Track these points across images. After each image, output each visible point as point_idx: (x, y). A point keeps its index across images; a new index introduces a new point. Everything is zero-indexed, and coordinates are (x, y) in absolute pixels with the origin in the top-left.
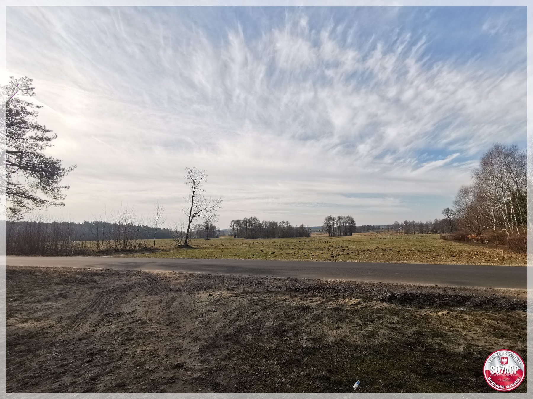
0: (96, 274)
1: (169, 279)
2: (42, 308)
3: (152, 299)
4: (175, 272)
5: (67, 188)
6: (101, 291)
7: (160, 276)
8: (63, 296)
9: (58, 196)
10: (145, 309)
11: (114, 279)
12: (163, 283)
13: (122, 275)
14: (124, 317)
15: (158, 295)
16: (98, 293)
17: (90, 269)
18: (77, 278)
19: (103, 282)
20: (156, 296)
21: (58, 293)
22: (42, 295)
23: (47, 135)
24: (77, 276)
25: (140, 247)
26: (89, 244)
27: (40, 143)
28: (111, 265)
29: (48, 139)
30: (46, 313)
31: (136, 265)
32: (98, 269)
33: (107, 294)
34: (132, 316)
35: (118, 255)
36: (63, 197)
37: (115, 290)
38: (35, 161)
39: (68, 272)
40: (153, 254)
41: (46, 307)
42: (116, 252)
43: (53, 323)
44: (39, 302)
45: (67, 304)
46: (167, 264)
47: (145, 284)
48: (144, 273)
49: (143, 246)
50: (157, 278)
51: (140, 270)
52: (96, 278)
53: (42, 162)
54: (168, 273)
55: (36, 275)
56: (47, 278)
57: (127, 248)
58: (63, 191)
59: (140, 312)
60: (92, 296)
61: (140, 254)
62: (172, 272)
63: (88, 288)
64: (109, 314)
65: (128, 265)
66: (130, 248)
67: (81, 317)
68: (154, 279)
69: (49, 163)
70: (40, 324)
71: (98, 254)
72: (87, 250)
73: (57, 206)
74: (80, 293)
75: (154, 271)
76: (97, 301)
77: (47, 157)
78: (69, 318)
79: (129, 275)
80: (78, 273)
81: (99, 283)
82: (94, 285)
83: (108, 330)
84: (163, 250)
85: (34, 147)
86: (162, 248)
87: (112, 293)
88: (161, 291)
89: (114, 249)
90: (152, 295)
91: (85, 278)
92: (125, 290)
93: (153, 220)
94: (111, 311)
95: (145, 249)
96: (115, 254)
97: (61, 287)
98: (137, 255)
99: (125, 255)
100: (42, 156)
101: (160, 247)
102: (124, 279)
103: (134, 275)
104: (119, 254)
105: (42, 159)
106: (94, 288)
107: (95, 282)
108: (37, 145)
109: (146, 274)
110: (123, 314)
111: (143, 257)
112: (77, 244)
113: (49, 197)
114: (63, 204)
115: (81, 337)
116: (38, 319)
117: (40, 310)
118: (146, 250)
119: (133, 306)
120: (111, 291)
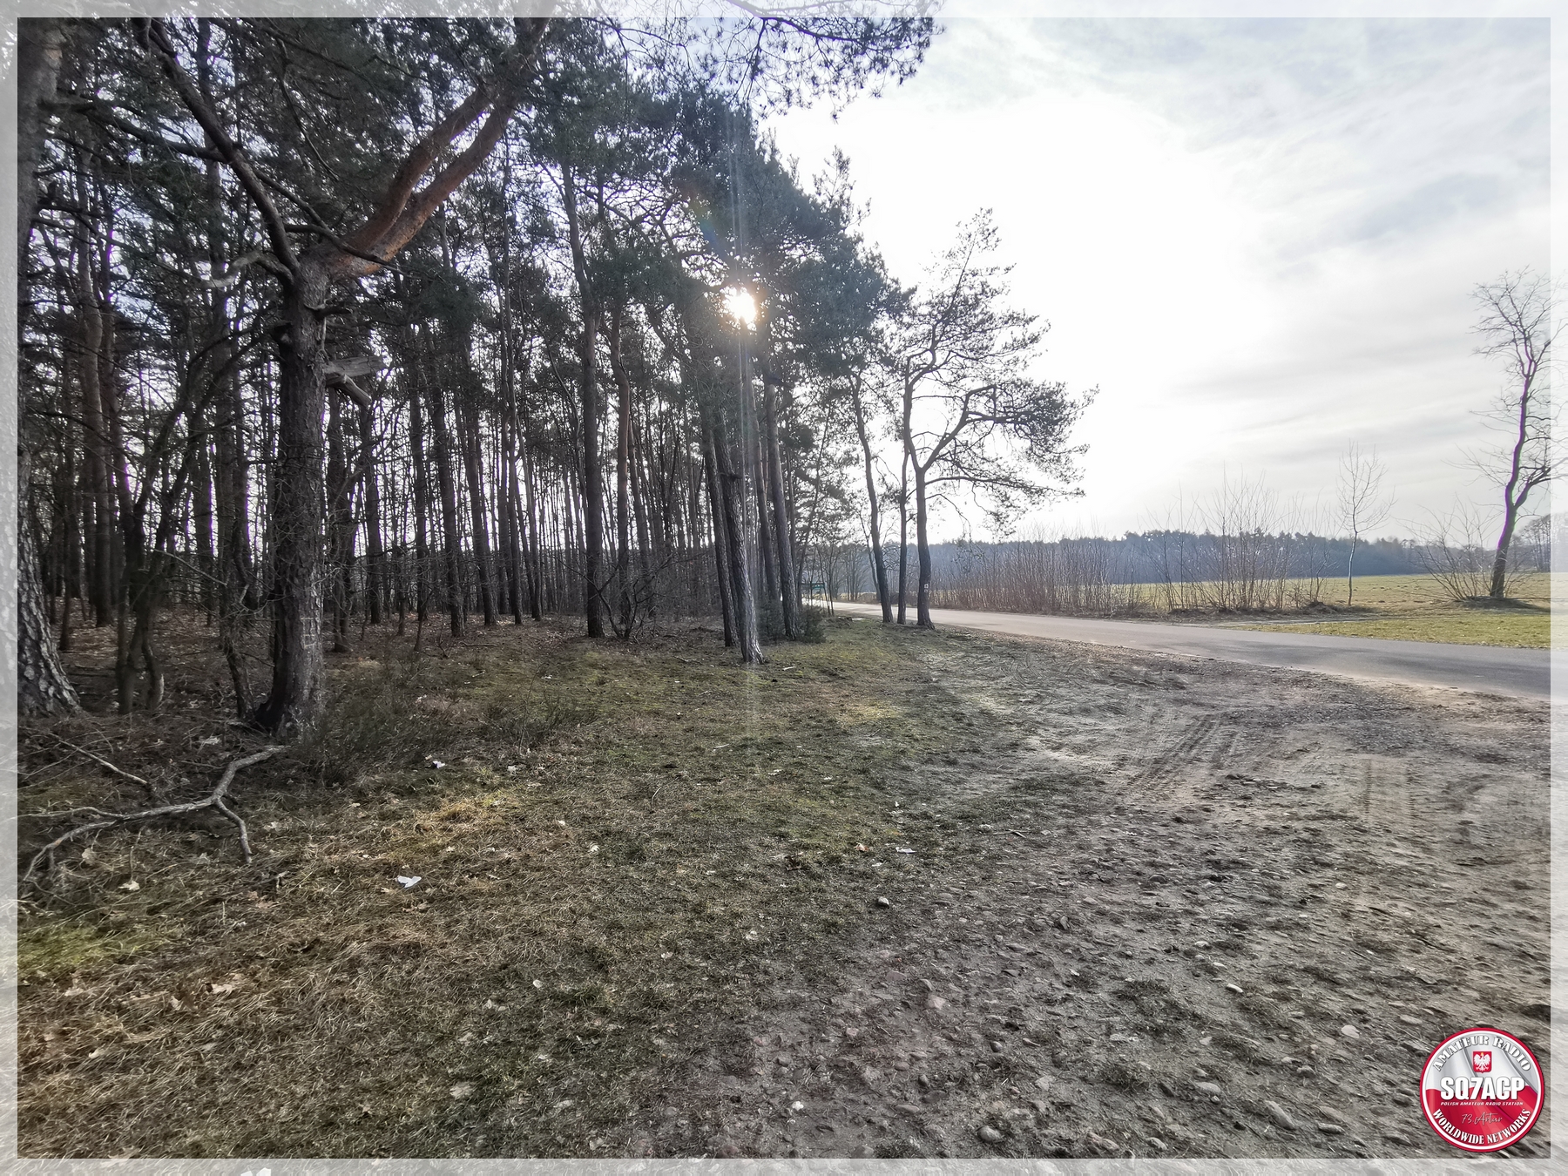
0: (1180, 669)
1: (1435, 713)
2: (1081, 729)
3: (1375, 765)
4: (1461, 690)
5: (1083, 450)
6: (1201, 712)
7: (1394, 696)
8: (1117, 711)
9: (1068, 473)
10: (1357, 791)
11: (1233, 686)
12: (1412, 719)
13: (1256, 680)
14: (1285, 797)
15: (1399, 755)
16: (1196, 718)
17: (1162, 654)
18: (1136, 674)
19: (1205, 690)
20: (1388, 759)
21: (1102, 702)
22: (1074, 701)
23: (1033, 329)
24: (1135, 668)
25: (1297, 601)
26: (1148, 592)
27: (1021, 353)
28: (1216, 649)
29: (1034, 339)
30: (1090, 741)
31: (1296, 656)
32: (1184, 655)
33: (1221, 724)
34: (1314, 799)
35: (1229, 624)
36: (1079, 473)
37: (1241, 716)
38: (1018, 398)
39: (1114, 656)
40: (1348, 625)
41: (1087, 728)
42: (1223, 613)
43: (1109, 764)
44: (1071, 713)
45: (1128, 731)
46: (1416, 659)
47: (1340, 716)
48: (1327, 681)
49: (1307, 597)
50: (1382, 701)
51: (1313, 671)
52: (1184, 678)
53: (1031, 399)
54: (1429, 690)
55: (1054, 657)
56: (1075, 666)
57: (1255, 605)
58: (1077, 460)
59: (1340, 795)
60: (1183, 722)
61: (1300, 624)
62: (1446, 687)
63: (1168, 701)
64: (1241, 777)
65: (1268, 651)
66: (1263, 603)
67: (1168, 767)
68: (1371, 703)
69: (1042, 398)
70: (1085, 760)
71: (1174, 617)
72: (1144, 605)
73: (1069, 497)
74: (1150, 710)
75: (1367, 678)
76: (1197, 737)
77: (1037, 383)
78: (1139, 762)
79: (1277, 680)
80: (1137, 662)
81: (1196, 693)
82: (1182, 694)
83: (1246, 820)
84: (1387, 614)
85: (1011, 367)
86: (1382, 606)
87: (1235, 723)
88: (1408, 745)
89: (1214, 604)
90: (1370, 751)
91: (1155, 676)
92: (1274, 722)
93: (1340, 513)
94: (1242, 771)
95: (1315, 609)
96: (1221, 621)
97: (1107, 689)
98: (1291, 626)
99: (1250, 624)
100: (1027, 385)
101: (1374, 604)
102: (1264, 691)
103: (1296, 682)
104: (1231, 620)
105: (1029, 391)
106: (1184, 702)
107: (1183, 688)
108: (1016, 361)
109: (1338, 685)
110: (1283, 786)
111: (1314, 632)
112: (1122, 592)
113: (1051, 479)
114: (1080, 493)
115: (1178, 815)
116: (1079, 750)
117: (1076, 732)
118: (1320, 611)
119: (1308, 770)
120: (1234, 719)
